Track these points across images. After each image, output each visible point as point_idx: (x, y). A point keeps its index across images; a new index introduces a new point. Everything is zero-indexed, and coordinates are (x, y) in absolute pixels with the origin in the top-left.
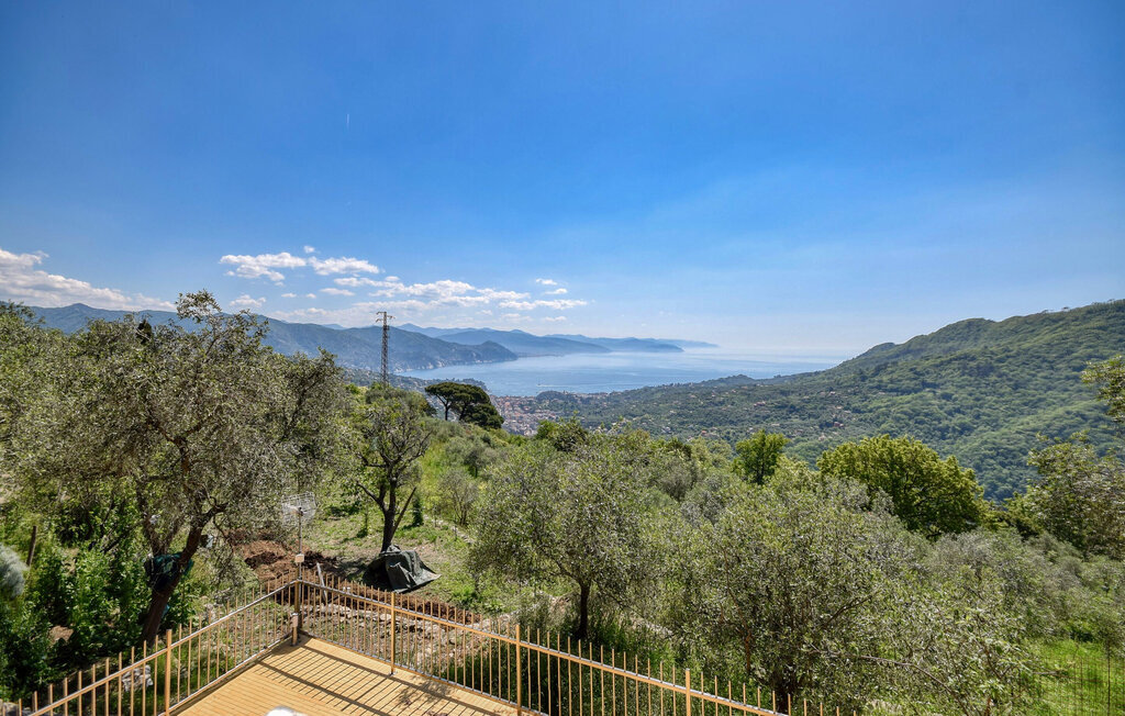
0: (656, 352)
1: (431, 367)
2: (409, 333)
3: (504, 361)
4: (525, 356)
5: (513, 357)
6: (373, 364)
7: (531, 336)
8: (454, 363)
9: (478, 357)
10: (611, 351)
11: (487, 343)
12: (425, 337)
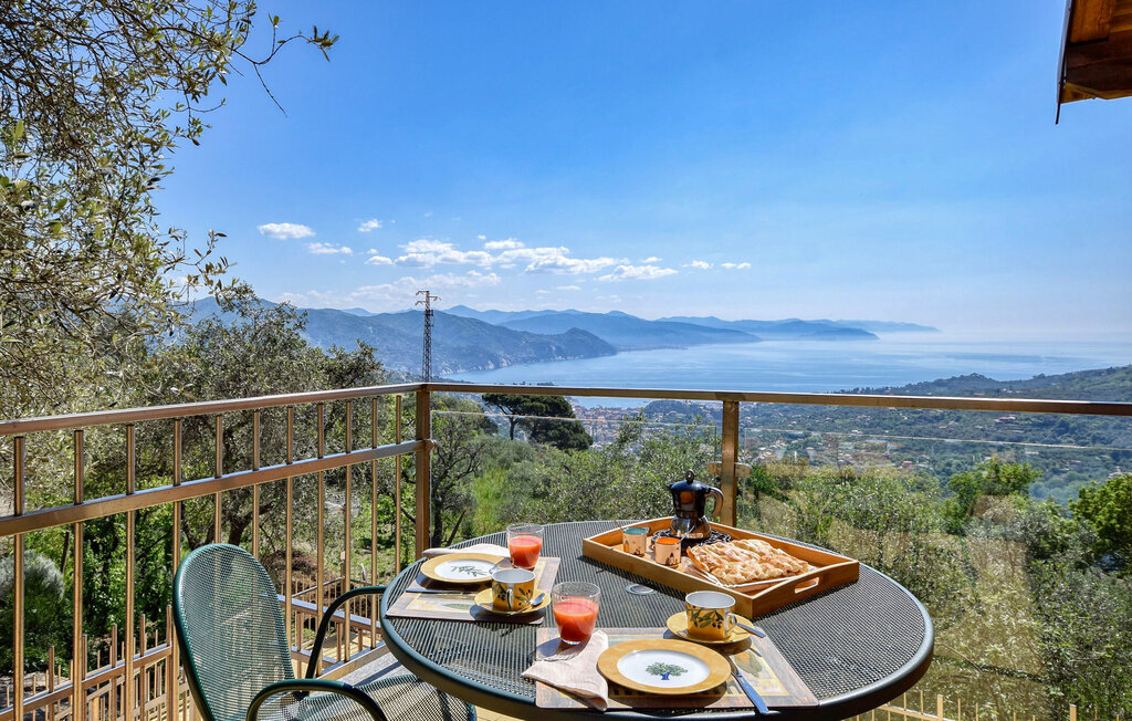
0: (833, 340)
1: (492, 366)
2: (462, 319)
3: (597, 356)
4: (629, 349)
5: (611, 350)
6: (411, 363)
7: (637, 319)
8: (525, 361)
9: (560, 352)
10: (760, 340)
11: (574, 331)
12: (482, 324)
